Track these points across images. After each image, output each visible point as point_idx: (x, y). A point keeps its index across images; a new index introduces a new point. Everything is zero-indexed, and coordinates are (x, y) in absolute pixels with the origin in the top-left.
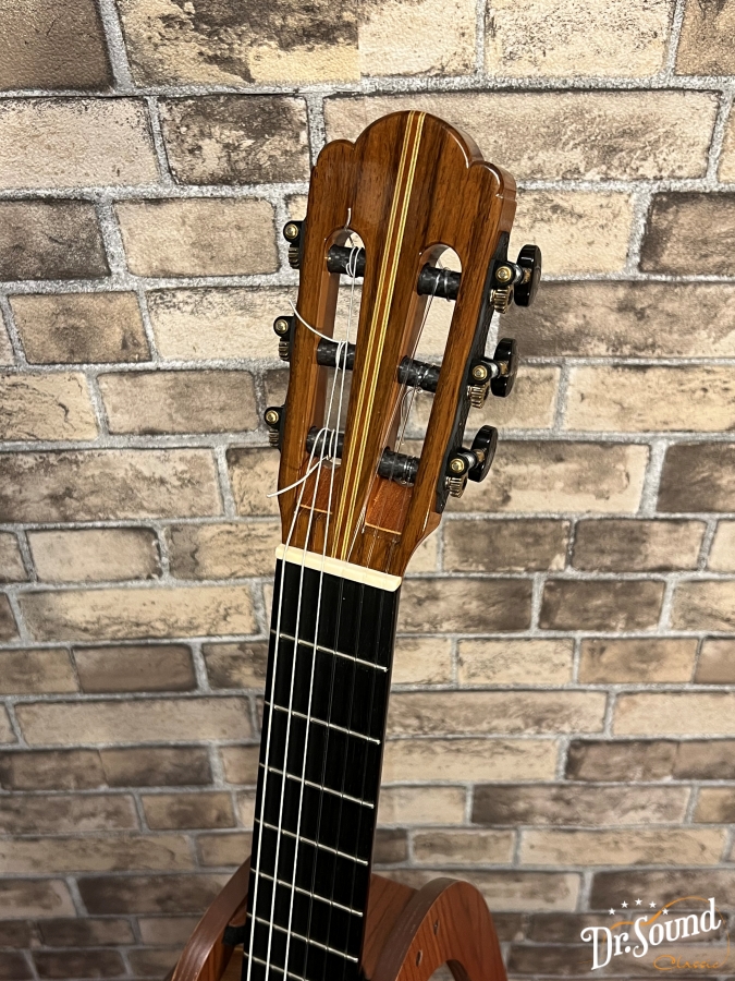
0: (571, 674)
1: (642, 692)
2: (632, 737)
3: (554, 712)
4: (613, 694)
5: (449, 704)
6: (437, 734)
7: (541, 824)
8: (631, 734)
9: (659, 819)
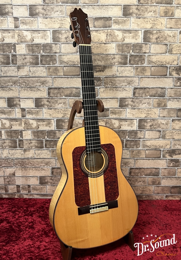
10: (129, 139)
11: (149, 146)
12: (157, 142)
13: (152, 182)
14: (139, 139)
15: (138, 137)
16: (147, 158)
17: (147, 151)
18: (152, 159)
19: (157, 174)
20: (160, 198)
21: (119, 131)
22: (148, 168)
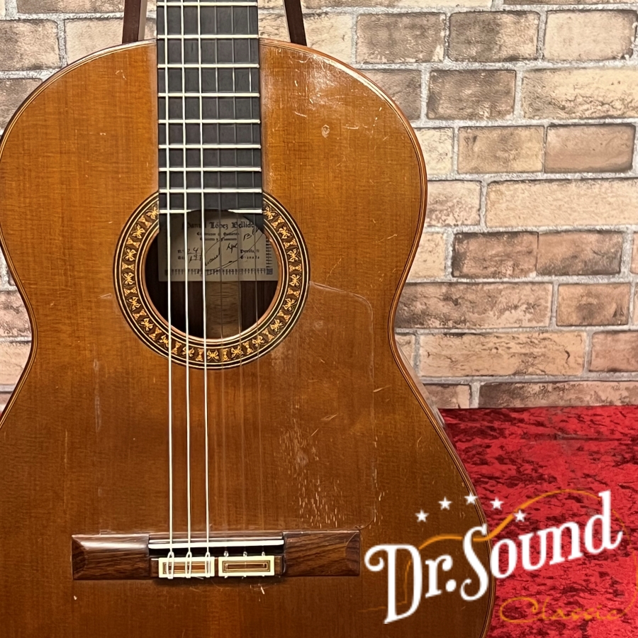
10: (448, 64)
11: (567, 105)
12: (612, 75)
13: (580, 308)
14: (508, 65)
15: (504, 54)
16: (552, 176)
17: (552, 133)
18: (583, 180)
19: (611, 262)
20: (625, 394)
21: (393, 15)
22: (557, 232)
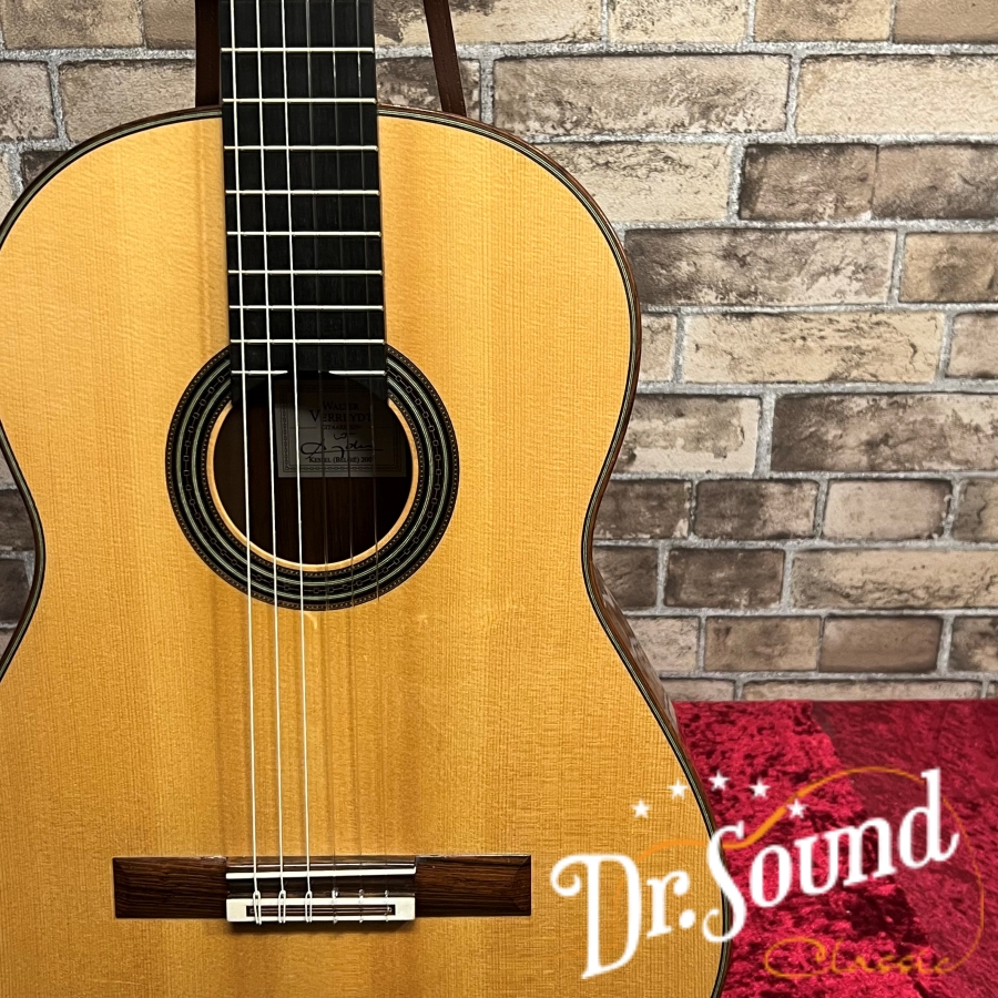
0: (746, 26)
1: (831, 55)
2: (820, 139)
3: (726, 92)
4: (796, 60)
5: (595, 79)
6: (582, 133)
7: (711, 304)
8: (818, 134)
9: (857, 293)
